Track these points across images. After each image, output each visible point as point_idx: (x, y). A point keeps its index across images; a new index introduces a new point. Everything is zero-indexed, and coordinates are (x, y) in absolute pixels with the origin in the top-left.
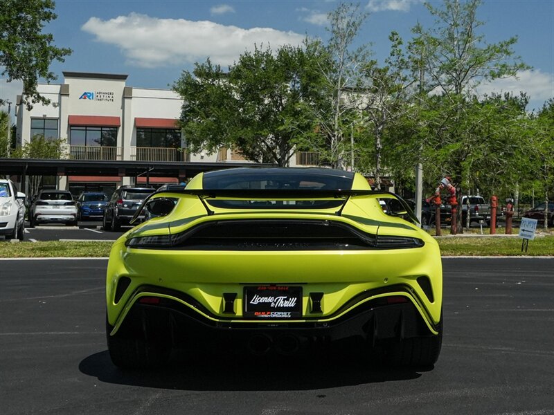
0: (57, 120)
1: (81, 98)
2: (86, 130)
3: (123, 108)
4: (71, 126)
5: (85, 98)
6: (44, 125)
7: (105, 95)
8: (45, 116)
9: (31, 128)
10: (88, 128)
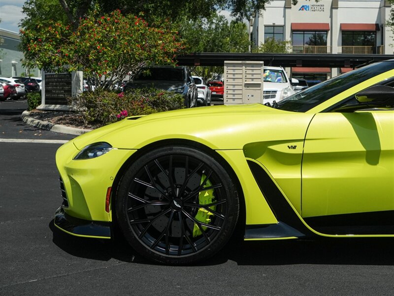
0: (283, 27)
1: (300, 9)
2: (304, 34)
3: (331, 17)
4: (293, 31)
5: (303, 10)
6: (274, 30)
7: (318, 7)
8: (274, 24)
9: (265, 33)
10: (305, 33)
